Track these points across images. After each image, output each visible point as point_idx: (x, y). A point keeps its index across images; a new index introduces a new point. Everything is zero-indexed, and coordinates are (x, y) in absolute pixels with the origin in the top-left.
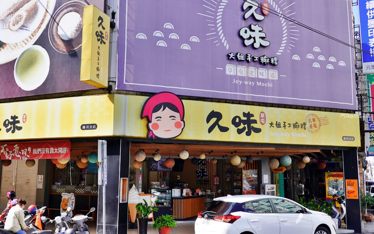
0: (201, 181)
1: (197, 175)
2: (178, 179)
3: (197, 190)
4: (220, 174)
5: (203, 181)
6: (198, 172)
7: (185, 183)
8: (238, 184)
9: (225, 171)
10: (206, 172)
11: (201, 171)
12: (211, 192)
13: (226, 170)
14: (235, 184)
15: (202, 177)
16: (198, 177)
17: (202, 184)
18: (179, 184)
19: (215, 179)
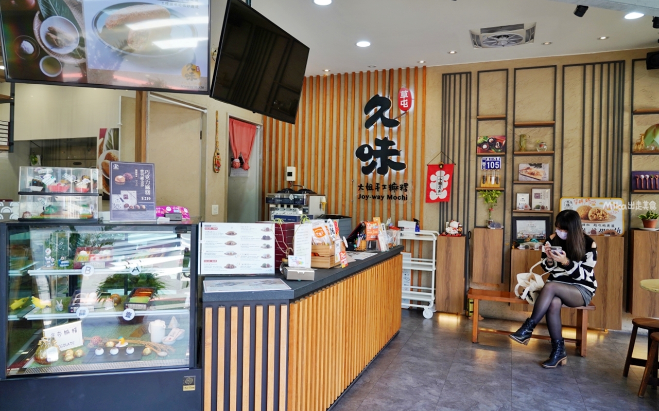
0: (378, 188)
1: (359, 164)
2: (289, 179)
3: (369, 226)
4: (456, 161)
5: (384, 186)
6: (366, 151)
7: (314, 193)
8: (536, 202)
9: (480, 145)
10: (396, 153)
11: (379, 148)
12: (418, 229)
13: (484, 143)
14: (522, 200)
15: (382, 171)
16: (366, 170)
17: (381, 198)
18: (291, 197)
19: (433, 178)
